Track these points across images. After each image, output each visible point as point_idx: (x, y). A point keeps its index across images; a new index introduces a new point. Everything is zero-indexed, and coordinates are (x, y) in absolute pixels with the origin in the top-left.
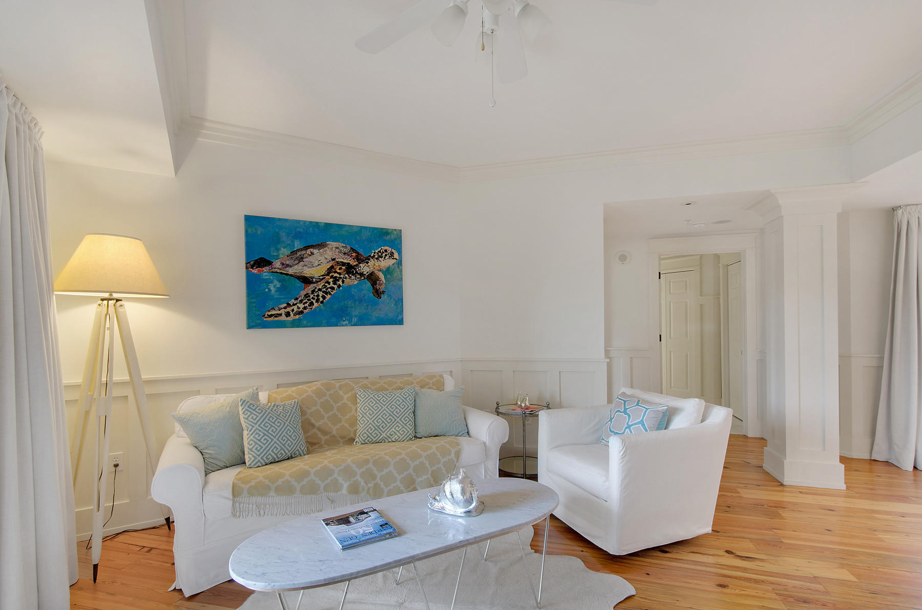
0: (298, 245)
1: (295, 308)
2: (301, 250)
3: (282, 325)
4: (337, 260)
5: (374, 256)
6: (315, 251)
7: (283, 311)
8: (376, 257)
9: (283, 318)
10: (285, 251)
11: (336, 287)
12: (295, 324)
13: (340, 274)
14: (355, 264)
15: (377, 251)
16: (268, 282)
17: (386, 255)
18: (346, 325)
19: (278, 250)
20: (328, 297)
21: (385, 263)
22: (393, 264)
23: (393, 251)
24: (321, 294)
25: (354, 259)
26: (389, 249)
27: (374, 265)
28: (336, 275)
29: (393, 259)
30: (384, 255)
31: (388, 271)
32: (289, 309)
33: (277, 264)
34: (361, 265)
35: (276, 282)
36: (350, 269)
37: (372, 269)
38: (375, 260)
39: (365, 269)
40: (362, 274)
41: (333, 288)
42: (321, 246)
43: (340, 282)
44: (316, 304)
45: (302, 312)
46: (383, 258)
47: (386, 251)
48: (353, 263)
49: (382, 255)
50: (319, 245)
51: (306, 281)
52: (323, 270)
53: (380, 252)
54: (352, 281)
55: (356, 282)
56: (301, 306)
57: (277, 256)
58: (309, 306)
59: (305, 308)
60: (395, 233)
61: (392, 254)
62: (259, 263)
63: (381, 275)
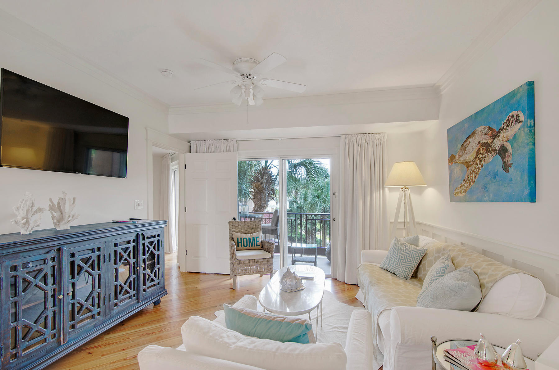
1: (464, 186)
2: (465, 142)
3: (460, 200)
4: (481, 142)
5: (504, 127)
6: (470, 140)
7: (460, 190)
8: (505, 127)
9: (460, 195)
10: (460, 146)
11: (480, 166)
12: (464, 200)
13: (482, 154)
14: (491, 141)
15: (505, 121)
16: (455, 170)
17: (512, 122)
18: (486, 201)
19: (457, 146)
21: (513, 130)
22: (519, 129)
23: (519, 113)
24: (474, 174)
25: (490, 137)
26: (515, 113)
27: (503, 136)
28: (481, 156)
29: (519, 123)
30: (511, 122)
32: (462, 188)
33: (457, 157)
34: (495, 141)
35: (458, 169)
36: (488, 147)
37: (502, 141)
38: (504, 131)
39: (497, 144)
40: (495, 150)
41: (479, 168)
43: (483, 162)
44: (472, 184)
45: (466, 190)
46: (510, 127)
47: (512, 116)
48: (490, 141)
49: (509, 123)
50: (472, 134)
51: (468, 165)
52: (474, 154)
53: (508, 120)
54: (490, 158)
55: (492, 159)
56: (466, 185)
57: (457, 151)
58: (469, 185)
59: (468, 187)
60: (521, 90)
61: (518, 116)
62: (452, 158)
63: (508, 146)
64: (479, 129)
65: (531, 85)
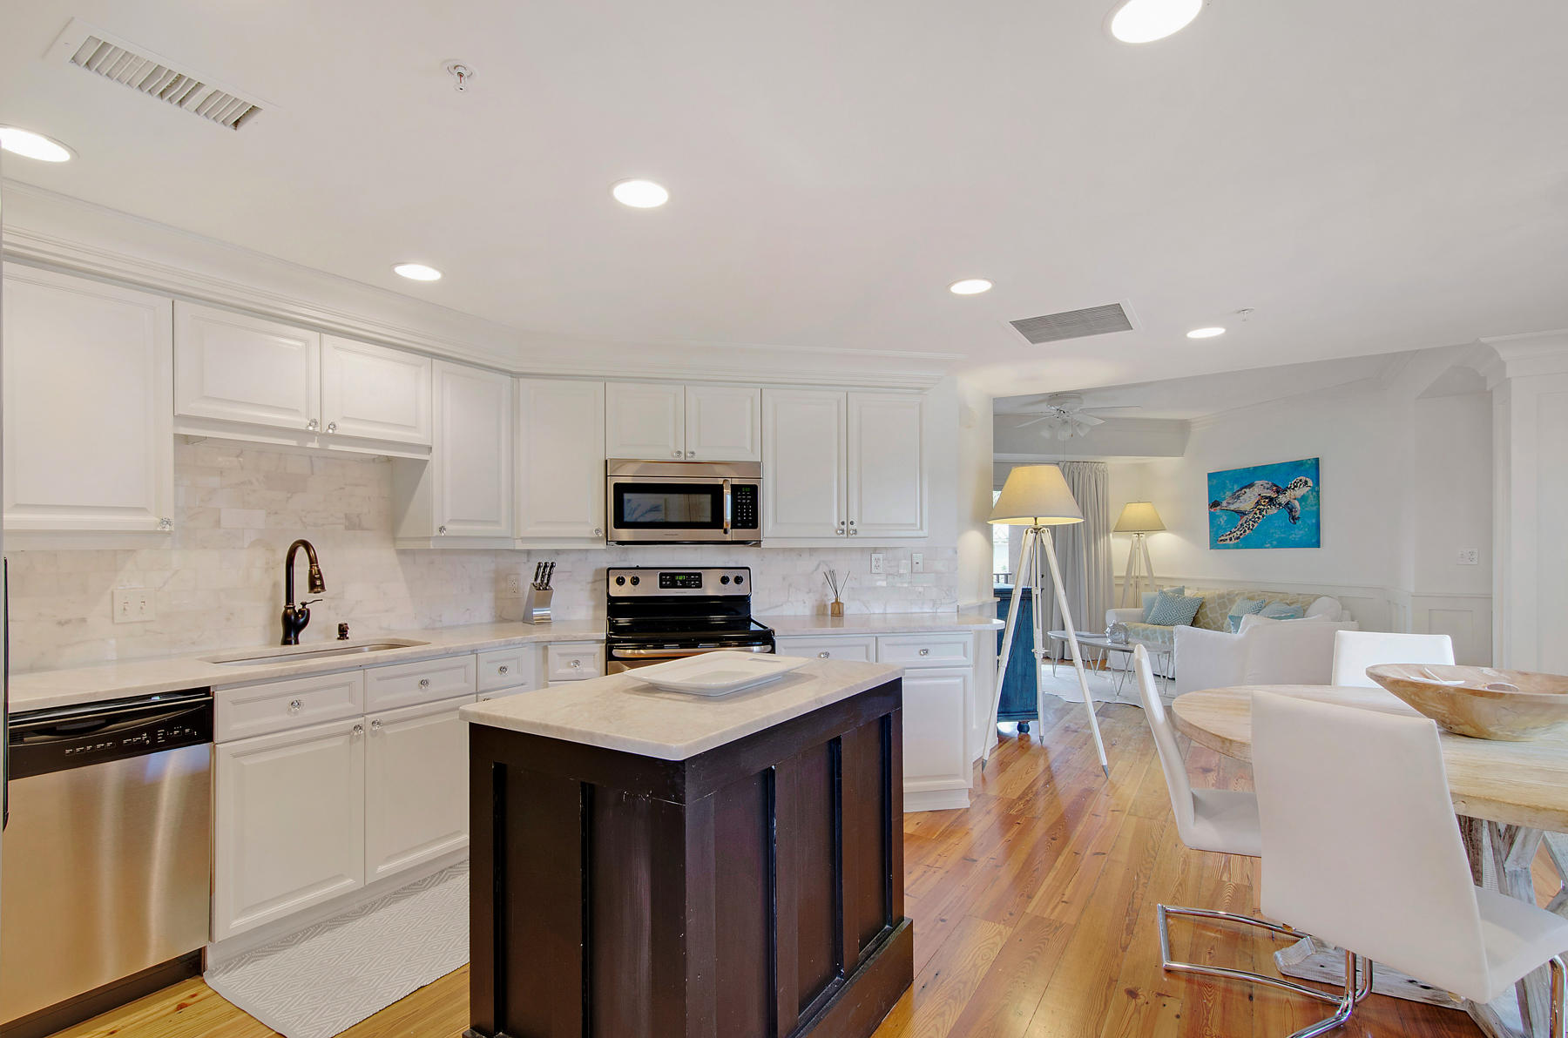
0: (1236, 488)
1: (1235, 534)
2: (1238, 491)
3: (1227, 547)
4: (1261, 495)
6: (1247, 490)
7: (1228, 537)
8: (1292, 487)
9: (1229, 542)
10: (1229, 494)
11: (1261, 516)
12: (1236, 547)
13: (1264, 506)
15: (1292, 482)
16: (1220, 517)
17: (1299, 485)
18: (1268, 548)
19: (1225, 493)
20: (1256, 525)
21: (1301, 491)
22: (1307, 492)
23: (1307, 479)
24: (1251, 523)
25: (1273, 492)
26: (1304, 478)
27: (1290, 495)
28: (1262, 507)
29: (1307, 487)
31: (1303, 499)
32: (1231, 536)
33: (1224, 504)
34: (1280, 497)
35: (1224, 517)
36: (1271, 500)
37: (1287, 499)
38: (1291, 490)
39: (1283, 499)
40: (1280, 504)
41: (1258, 518)
42: (1251, 486)
43: (1264, 513)
44: (1248, 531)
45: (1238, 538)
46: (1298, 488)
47: (1301, 480)
48: (1274, 495)
49: (1297, 485)
50: (1249, 485)
51: (1242, 513)
52: (1251, 504)
53: (1295, 482)
54: (1273, 511)
55: (1276, 511)
56: (1239, 533)
58: (1244, 533)
59: (1241, 534)
60: (1309, 462)
61: (1306, 482)
62: (1214, 504)
63: (1296, 503)
64: (1258, 483)
65: (1317, 460)
